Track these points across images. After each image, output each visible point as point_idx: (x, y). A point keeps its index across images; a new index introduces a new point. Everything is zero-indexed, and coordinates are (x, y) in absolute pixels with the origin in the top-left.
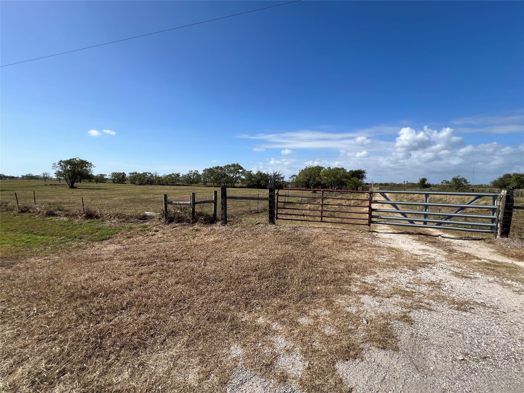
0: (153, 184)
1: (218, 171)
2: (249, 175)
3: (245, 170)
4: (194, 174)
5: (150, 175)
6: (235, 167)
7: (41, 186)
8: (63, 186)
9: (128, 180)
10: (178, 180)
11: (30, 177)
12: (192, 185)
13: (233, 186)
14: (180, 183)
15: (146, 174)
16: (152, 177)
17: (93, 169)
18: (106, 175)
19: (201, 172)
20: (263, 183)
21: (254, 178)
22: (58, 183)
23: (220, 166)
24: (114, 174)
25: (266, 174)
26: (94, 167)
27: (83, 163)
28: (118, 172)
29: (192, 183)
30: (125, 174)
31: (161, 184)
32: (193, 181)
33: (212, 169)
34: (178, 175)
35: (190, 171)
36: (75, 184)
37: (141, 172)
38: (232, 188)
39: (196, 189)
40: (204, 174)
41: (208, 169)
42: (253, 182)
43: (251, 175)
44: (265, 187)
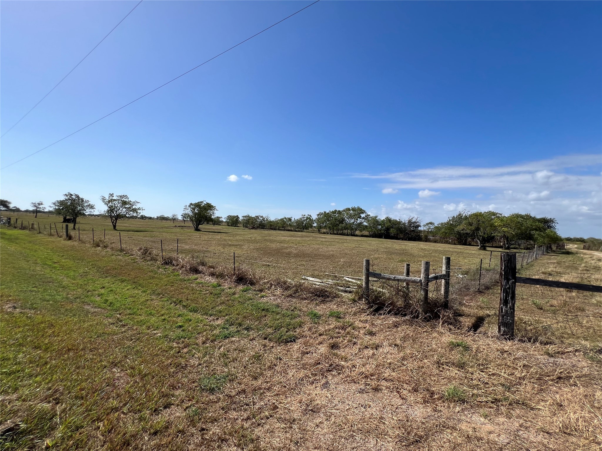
0: (265, 229)
1: (336, 215)
2: (375, 221)
3: (369, 215)
4: (307, 218)
5: (262, 218)
6: (356, 211)
8: (189, 228)
9: (241, 223)
10: (290, 225)
11: (163, 219)
12: (304, 230)
13: (353, 234)
14: (292, 229)
15: (258, 218)
16: (264, 221)
17: (215, 212)
18: (222, 217)
19: (314, 217)
20: (393, 232)
21: (380, 225)
22: (183, 224)
23: (338, 210)
24: (229, 217)
25: (399, 220)
26: (217, 210)
27: (209, 207)
28: (232, 215)
29: (304, 228)
30: (239, 217)
31: (272, 229)
32: (305, 226)
33: (328, 213)
34: (290, 219)
35: (303, 215)
36: (200, 226)
37: (253, 216)
38: (352, 236)
40: (318, 220)
41: (323, 213)
42: (380, 231)
43: (377, 221)
44: (395, 237)
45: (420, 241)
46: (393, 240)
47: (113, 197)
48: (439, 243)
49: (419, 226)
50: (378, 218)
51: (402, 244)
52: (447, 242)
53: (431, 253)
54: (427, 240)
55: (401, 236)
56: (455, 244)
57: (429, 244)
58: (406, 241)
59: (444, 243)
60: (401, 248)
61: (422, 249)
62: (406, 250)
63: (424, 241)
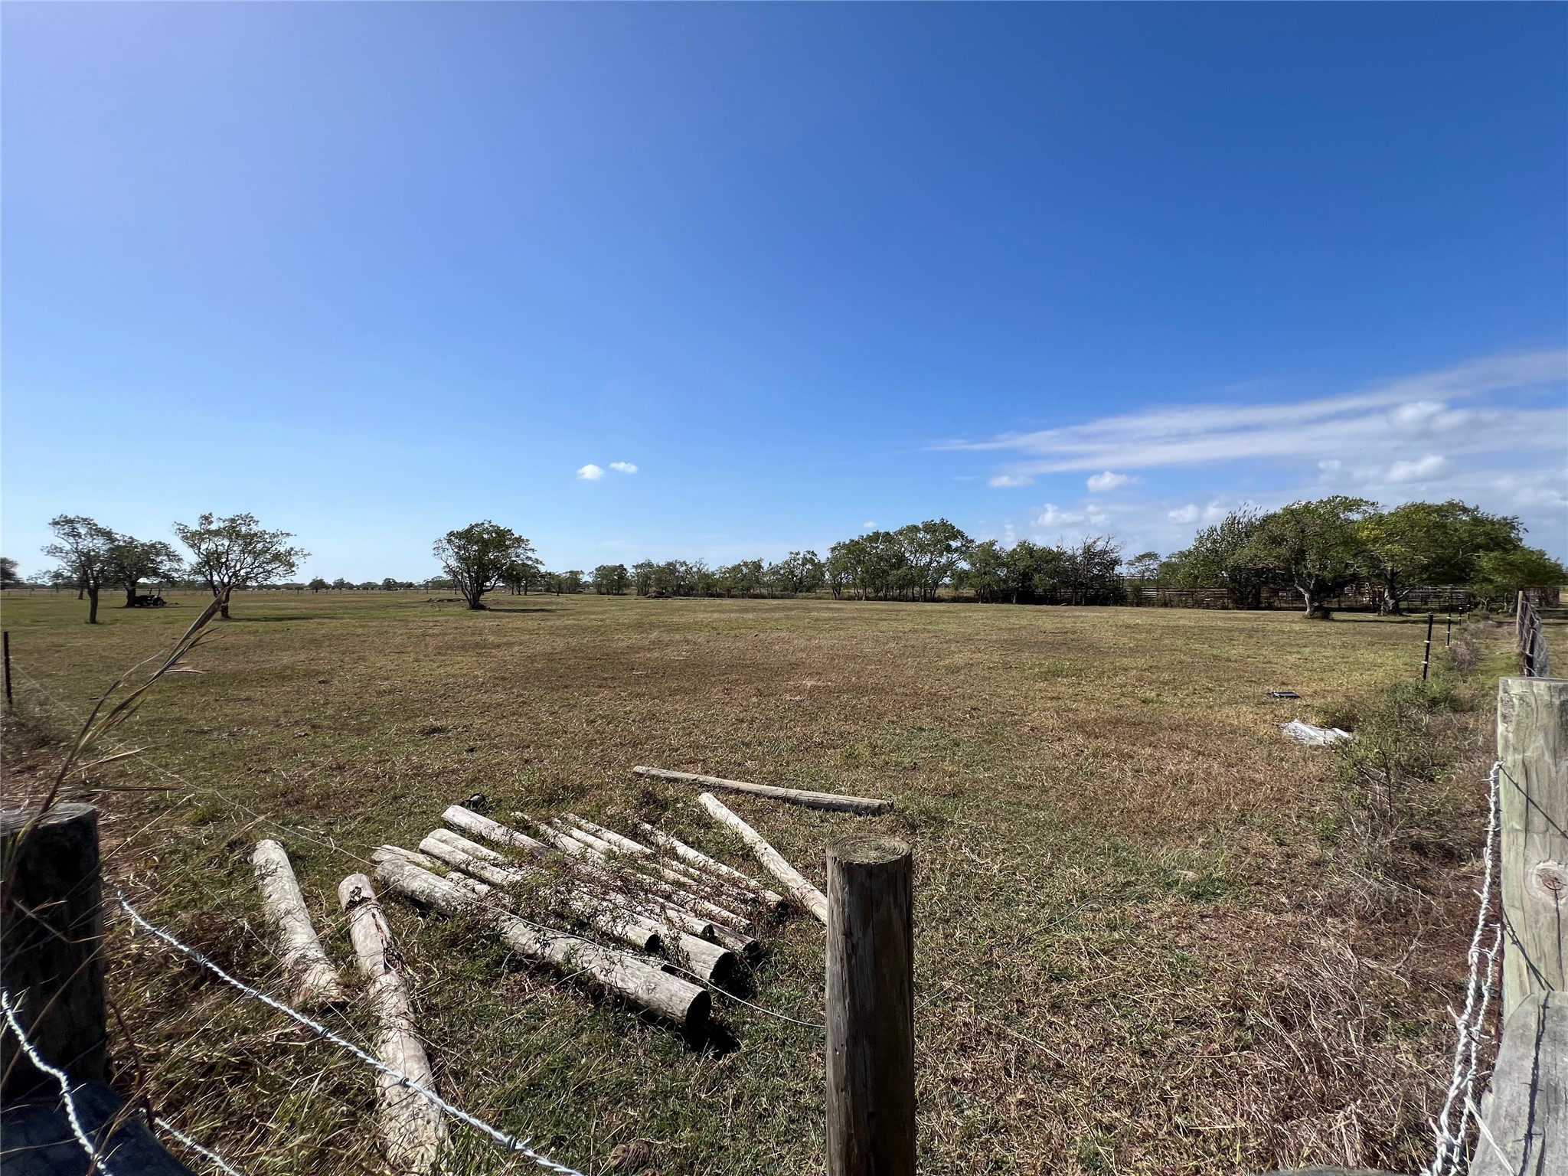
0: (691, 596)
1: (878, 547)
2: (989, 556)
3: (972, 541)
4: (805, 561)
5: (684, 569)
6: (935, 531)
7: (414, 605)
9: (631, 584)
10: (759, 582)
12: (799, 594)
13: (928, 595)
14: (764, 591)
15: (675, 567)
16: (690, 574)
18: (582, 572)
19: (823, 556)
20: (1041, 582)
21: (1004, 565)
23: (882, 531)
24: (601, 570)
25: (1055, 550)
28: (609, 565)
29: (797, 589)
30: (625, 570)
31: (712, 595)
32: (801, 583)
33: (857, 543)
34: (757, 566)
35: (792, 553)
36: (486, 597)
37: (662, 564)
38: (925, 601)
39: (814, 609)
40: (833, 562)
41: (844, 544)
42: (1005, 582)
43: (996, 556)
44: (1050, 598)
45: (1122, 605)
46: (1042, 607)
47: (210, 523)
48: (1177, 606)
49: (1116, 562)
50: (997, 547)
51: (1066, 614)
52: (1199, 604)
53: (1160, 639)
54: (1140, 600)
55: (1067, 592)
56: (1224, 608)
57: (1148, 612)
58: (1080, 607)
59: (1193, 607)
60: (1059, 626)
61: (1127, 627)
62: (1074, 632)
63: (1131, 605)
